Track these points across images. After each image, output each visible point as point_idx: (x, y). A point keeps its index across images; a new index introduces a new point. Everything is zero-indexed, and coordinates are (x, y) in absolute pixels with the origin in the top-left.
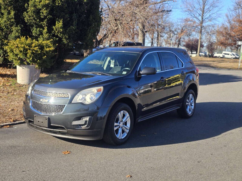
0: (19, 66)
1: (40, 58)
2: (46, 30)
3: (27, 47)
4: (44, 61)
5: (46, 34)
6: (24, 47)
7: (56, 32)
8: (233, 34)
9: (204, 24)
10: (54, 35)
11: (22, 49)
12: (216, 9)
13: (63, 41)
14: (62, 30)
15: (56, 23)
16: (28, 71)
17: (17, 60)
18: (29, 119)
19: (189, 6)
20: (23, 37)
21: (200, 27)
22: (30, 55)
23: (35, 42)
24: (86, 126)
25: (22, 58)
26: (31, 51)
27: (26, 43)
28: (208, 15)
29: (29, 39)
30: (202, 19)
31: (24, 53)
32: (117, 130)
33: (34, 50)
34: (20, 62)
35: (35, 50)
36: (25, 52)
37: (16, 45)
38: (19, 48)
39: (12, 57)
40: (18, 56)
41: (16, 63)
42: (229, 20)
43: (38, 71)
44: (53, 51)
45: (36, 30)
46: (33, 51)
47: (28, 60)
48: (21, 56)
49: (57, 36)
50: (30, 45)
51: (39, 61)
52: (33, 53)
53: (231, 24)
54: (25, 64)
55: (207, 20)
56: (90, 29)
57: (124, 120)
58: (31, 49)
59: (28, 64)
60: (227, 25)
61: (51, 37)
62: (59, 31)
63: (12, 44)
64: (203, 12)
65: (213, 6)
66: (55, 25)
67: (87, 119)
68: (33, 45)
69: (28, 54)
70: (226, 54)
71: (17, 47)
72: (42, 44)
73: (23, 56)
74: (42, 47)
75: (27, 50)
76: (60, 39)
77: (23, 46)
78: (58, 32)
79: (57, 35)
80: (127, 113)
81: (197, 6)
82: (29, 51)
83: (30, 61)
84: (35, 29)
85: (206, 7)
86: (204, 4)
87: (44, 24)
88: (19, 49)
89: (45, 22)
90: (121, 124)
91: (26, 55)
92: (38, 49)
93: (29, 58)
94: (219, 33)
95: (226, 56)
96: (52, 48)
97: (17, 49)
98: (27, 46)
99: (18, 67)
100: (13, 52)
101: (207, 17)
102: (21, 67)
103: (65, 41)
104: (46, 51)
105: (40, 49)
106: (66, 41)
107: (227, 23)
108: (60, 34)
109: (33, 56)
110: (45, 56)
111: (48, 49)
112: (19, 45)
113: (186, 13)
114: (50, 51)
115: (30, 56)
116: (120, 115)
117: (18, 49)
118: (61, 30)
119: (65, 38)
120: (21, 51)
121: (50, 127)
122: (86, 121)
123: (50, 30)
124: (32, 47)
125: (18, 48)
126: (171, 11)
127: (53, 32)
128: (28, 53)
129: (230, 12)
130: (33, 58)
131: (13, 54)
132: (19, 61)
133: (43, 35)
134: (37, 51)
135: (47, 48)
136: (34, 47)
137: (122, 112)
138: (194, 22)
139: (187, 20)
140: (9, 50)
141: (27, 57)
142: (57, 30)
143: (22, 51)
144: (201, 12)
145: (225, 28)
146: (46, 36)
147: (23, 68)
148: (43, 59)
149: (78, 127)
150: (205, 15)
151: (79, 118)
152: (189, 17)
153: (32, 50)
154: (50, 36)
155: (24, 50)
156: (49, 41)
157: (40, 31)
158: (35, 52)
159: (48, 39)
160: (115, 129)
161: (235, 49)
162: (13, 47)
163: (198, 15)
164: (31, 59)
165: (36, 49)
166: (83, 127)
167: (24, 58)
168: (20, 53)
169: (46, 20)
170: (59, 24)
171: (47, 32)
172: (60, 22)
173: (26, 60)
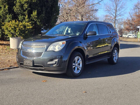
0: (11, 37)
1: (24, 33)
2: (27, 17)
3: (16, 26)
6: (14, 26)
7: (33, 18)
8: (133, 23)
9: (117, 18)
10: (32, 20)
11: (13, 27)
12: (123, 10)
14: (36, 17)
18: (20, 62)
19: (108, 8)
21: (114, 20)
23: (21, 24)
24: (56, 65)
25: (13, 33)
27: (15, 24)
28: (119, 13)
29: (17, 21)
30: (116, 15)
31: (14, 30)
32: (75, 68)
33: (20, 28)
37: (10, 25)
39: (7, 32)
40: (11, 32)
41: (9, 36)
42: (131, 16)
44: (32, 29)
45: (21, 17)
47: (17, 34)
48: (12, 31)
49: (34, 21)
50: (18, 25)
52: (19, 30)
53: (132, 18)
54: (15, 37)
55: (118, 16)
56: (53, 17)
57: (78, 62)
58: (19, 27)
59: (17, 36)
60: (130, 18)
63: (7, 24)
64: (116, 11)
65: (122, 7)
66: (32, 14)
67: (57, 60)
68: (20, 25)
70: (129, 35)
71: (10, 26)
72: (25, 24)
74: (25, 27)
75: (16, 28)
76: (36, 22)
78: (34, 18)
80: (80, 58)
81: (112, 8)
82: (17, 29)
84: (20, 16)
85: (118, 8)
86: (116, 6)
87: (26, 13)
88: (11, 27)
90: (77, 65)
91: (15, 31)
93: (17, 33)
94: (125, 23)
95: (130, 37)
96: (31, 27)
100: (7, 29)
101: (118, 14)
103: (38, 23)
105: (24, 27)
107: (129, 17)
111: (28, 28)
113: (106, 12)
115: (18, 32)
116: (76, 58)
119: (38, 21)
120: (12, 29)
121: (34, 66)
122: (56, 62)
123: (29, 17)
124: (19, 26)
126: (98, 10)
127: (31, 18)
129: (132, 11)
131: (8, 31)
132: (11, 35)
133: (25, 19)
135: (28, 27)
137: (77, 57)
138: (111, 17)
139: (106, 16)
140: (5, 28)
142: (33, 16)
144: (115, 11)
145: (129, 20)
146: (27, 20)
147: (14, 39)
149: (51, 66)
150: (117, 13)
151: (52, 60)
152: (108, 14)
153: (19, 28)
154: (29, 20)
156: (29, 23)
157: (23, 17)
159: (28, 22)
160: (73, 67)
161: (134, 32)
162: (8, 27)
165: (21, 27)
166: (54, 66)
169: (27, 11)
170: (35, 13)
171: (28, 18)
172: (35, 12)
173: (15, 34)
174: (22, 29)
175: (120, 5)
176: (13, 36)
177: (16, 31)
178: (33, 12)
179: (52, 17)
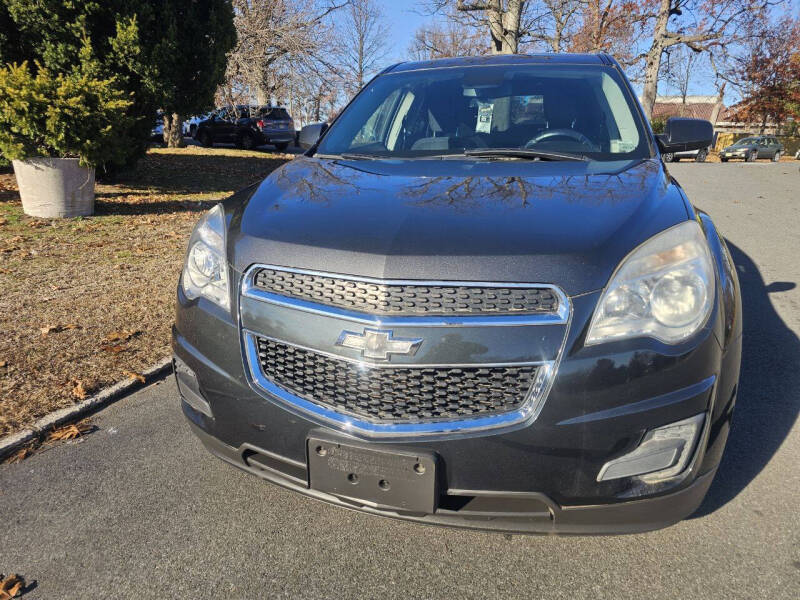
0: (22, 160)
1: (94, 134)
2: (87, 50)
3: (40, 98)
4: (106, 143)
5: (90, 61)
6: (30, 97)
7: (122, 56)
11: (24, 105)
12: (381, 52)
13: (143, 84)
14: (138, 50)
15: (118, 26)
16: (55, 176)
17: (14, 143)
20: (19, 65)
22: (55, 125)
23: (64, 84)
25: (29, 136)
26: (58, 110)
27: (32, 84)
29: (43, 71)
31: (33, 119)
33: (67, 106)
34: (23, 149)
35: (72, 105)
36: (38, 113)
38: (13, 100)
40: (15, 130)
41: (9, 152)
43: (90, 176)
44: (130, 110)
45: (55, 50)
46: (66, 111)
47: (51, 142)
48: (25, 128)
49: (124, 70)
50: (51, 94)
51: (88, 141)
52: (64, 117)
54: (42, 156)
58: (58, 102)
59: (53, 153)
61: (107, 70)
62: (129, 52)
64: (361, 54)
65: (377, 42)
66: (115, 36)
68: (61, 91)
69: (49, 123)
71: (5, 97)
72: (89, 87)
73: (32, 127)
74: (91, 101)
75: (42, 108)
76: (135, 80)
77: (24, 92)
78: (127, 58)
79: (125, 67)
82: (50, 111)
83: (60, 144)
84: (50, 46)
85: (366, 45)
87: (78, 30)
88: (15, 105)
89: (79, 25)
91: (42, 123)
92: (78, 103)
93: (53, 136)
96: (125, 103)
97: (6, 105)
98: (42, 95)
99: (17, 165)
102: (29, 166)
104: (107, 111)
105: (86, 104)
106: (155, 85)
108: (134, 63)
109: (66, 127)
110: (109, 127)
111: (111, 105)
112: (10, 90)
114: (119, 110)
115: (58, 129)
117: (9, 105)
118: (135, 51)
119: (151, 75)
120: (21, 113)
123: (101, 50)
124: (57, 97)
125: (8, 102)
127: (112, 56)
128: (49, 117)
130: (66, 134)
132: (21, 145)
133: (81, 64)
134: (78, 109)
135: (106, 101)
136: (66, 98)
141: (46, 132)
142: (122, 50)
143: (26, 109)
144: (357, 55)
146: (90, 66)
147: (37, 168)
148: (100, 135)
153: (61, 108)
154: (103, 68)
155: (30, 108)
156: (106, 82)
157: (67, 53)
158: (71, 114)
163: (352, 60)
164: (62, 136)
165: (73, 102)
167: (36, 135)
168: (20, 118)
169: (82, 17)
170: (127, 32)
171: (92, 57)
172: (130, 24)
173: (42, 142)
174: (76, 111)
175: (372, 34)
176: (31, 152)
177: (45, 125)
178: (118, 25)
179: (211, 56)
